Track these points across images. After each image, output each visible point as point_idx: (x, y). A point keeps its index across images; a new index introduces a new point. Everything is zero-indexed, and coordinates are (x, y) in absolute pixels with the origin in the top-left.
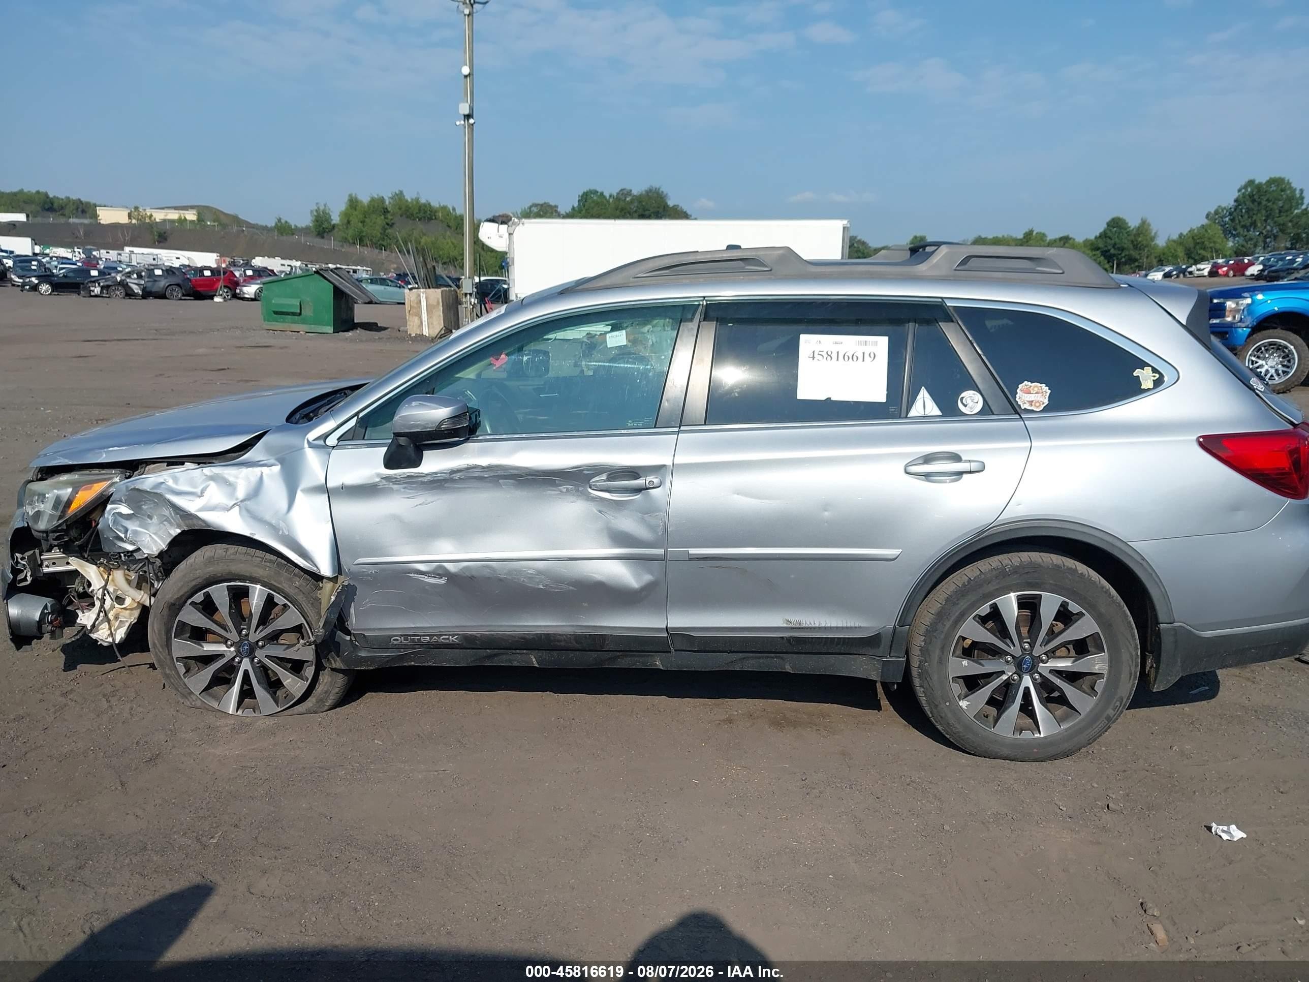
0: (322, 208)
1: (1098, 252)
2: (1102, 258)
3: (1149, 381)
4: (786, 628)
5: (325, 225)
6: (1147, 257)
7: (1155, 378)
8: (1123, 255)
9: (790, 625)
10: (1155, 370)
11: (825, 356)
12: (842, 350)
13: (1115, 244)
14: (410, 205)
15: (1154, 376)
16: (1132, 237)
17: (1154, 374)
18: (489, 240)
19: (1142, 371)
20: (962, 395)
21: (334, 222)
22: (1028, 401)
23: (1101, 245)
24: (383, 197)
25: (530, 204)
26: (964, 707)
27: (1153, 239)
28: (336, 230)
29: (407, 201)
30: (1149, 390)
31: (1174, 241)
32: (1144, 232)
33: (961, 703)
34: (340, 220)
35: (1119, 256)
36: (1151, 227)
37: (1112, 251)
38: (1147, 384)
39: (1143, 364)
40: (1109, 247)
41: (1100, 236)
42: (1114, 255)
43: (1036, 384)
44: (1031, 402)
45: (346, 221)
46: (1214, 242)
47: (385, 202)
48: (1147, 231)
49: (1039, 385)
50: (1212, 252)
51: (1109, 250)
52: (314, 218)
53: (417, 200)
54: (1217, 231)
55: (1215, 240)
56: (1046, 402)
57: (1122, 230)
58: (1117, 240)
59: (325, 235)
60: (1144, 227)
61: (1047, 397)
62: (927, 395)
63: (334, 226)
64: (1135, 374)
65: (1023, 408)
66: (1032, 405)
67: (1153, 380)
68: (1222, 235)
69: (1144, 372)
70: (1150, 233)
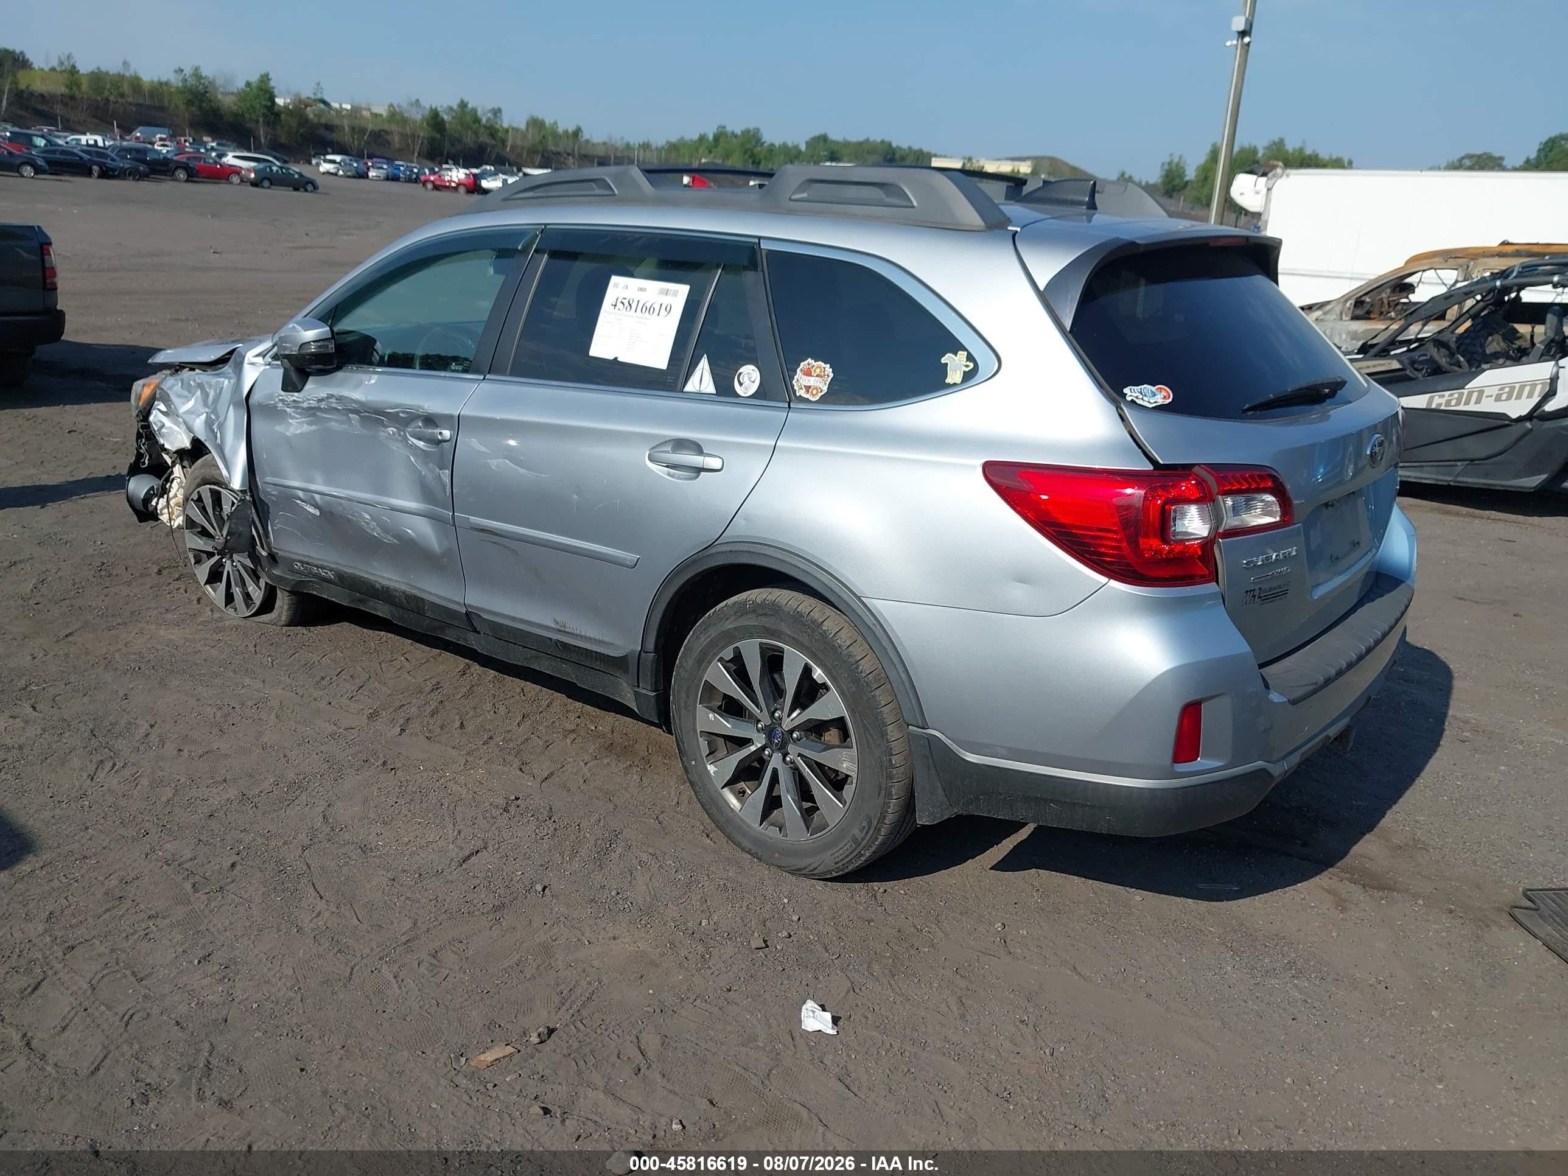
0: (1176, 160)
3: (958, 372)
4: (554, 629)
5: (1177, 182)
7: (967, 369)
9: (557, 627)
10: (970, 358)
11: (626, 304)
12: (643, 297)
14: (1291, 158)
15: (967, 366)
17: (968, 363)
18: (1242, 197)
19: (953, 356)
20: (740, 371)
21: (1187, 178)
22: (805, 387)
24: (1255, 147)
25: (1463, 155)
26: (712, 772)
28: (1189, 187)
29: (1287, 152)
30: (955, 384)
33: (709, 767)
34: (1196, 176)
38: (954, 376)
39: (955, 346)
43: (820, 363)
44: (808, 388)
45: (1202, 177)
47: (1257, 153)
49: (823, 365)
52: (1164, 173)
53: (1301, 150)
56: (825, 389)
59: (1175, 194)
61: (828, 383)
62: (707, 366)
63: (1187, 183)
64: (943, 360)
65: (798, 395)
66: (808, 392)
67: (964, 372)
69: (956, 358)
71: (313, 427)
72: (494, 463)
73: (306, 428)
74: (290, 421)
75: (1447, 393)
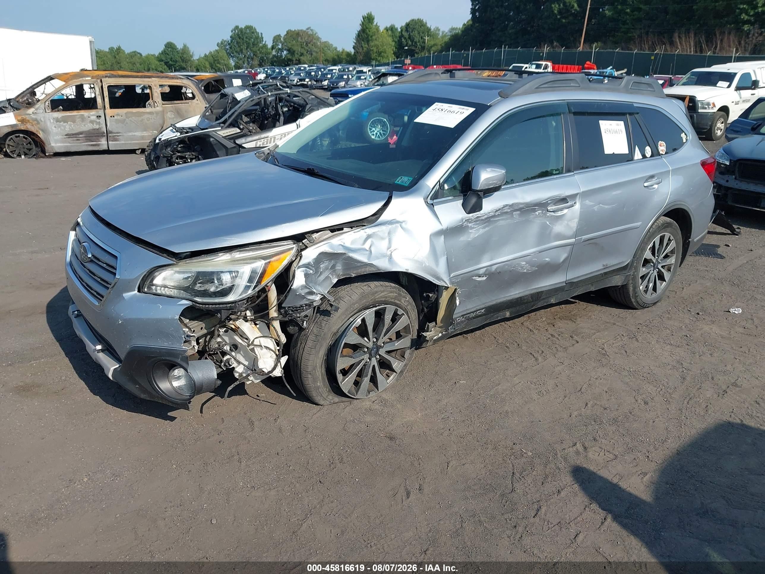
1: (163, 63)
2: (166, 66)
6: (190, 67)
8: (177, 65)
13: (171, 58)
16: (180, 55)
17: (685, 136)
20: (646, 149)
22: (661, 150)
23: (164, 59)
27: (192, 56)
30: (685, 142)
31: (202, 58)
32: (186, 52)
35: (175, 66)
36: (190, 49)
37: (170, 62)
40: (168, 60)
41: (162, 53)
42: (172, 65)
43: (662, 142)
46: (224, 60)
48: (188, 51)
50: (223, 65)
51: (169, 62)
54: (224, 54)
55: (224, 58)
56: (666, 150)
57: (174, 50)
58: (172, 55)
60: (185, 49)
61: (666, 147)
62: (637, 149)
67: (685, 138)
68: (227, 56)
70: (190, 52)
71: (487, 229)
72: (596, 208)
73: (482, 231)
74: (470, 231)
75: (262, 140)
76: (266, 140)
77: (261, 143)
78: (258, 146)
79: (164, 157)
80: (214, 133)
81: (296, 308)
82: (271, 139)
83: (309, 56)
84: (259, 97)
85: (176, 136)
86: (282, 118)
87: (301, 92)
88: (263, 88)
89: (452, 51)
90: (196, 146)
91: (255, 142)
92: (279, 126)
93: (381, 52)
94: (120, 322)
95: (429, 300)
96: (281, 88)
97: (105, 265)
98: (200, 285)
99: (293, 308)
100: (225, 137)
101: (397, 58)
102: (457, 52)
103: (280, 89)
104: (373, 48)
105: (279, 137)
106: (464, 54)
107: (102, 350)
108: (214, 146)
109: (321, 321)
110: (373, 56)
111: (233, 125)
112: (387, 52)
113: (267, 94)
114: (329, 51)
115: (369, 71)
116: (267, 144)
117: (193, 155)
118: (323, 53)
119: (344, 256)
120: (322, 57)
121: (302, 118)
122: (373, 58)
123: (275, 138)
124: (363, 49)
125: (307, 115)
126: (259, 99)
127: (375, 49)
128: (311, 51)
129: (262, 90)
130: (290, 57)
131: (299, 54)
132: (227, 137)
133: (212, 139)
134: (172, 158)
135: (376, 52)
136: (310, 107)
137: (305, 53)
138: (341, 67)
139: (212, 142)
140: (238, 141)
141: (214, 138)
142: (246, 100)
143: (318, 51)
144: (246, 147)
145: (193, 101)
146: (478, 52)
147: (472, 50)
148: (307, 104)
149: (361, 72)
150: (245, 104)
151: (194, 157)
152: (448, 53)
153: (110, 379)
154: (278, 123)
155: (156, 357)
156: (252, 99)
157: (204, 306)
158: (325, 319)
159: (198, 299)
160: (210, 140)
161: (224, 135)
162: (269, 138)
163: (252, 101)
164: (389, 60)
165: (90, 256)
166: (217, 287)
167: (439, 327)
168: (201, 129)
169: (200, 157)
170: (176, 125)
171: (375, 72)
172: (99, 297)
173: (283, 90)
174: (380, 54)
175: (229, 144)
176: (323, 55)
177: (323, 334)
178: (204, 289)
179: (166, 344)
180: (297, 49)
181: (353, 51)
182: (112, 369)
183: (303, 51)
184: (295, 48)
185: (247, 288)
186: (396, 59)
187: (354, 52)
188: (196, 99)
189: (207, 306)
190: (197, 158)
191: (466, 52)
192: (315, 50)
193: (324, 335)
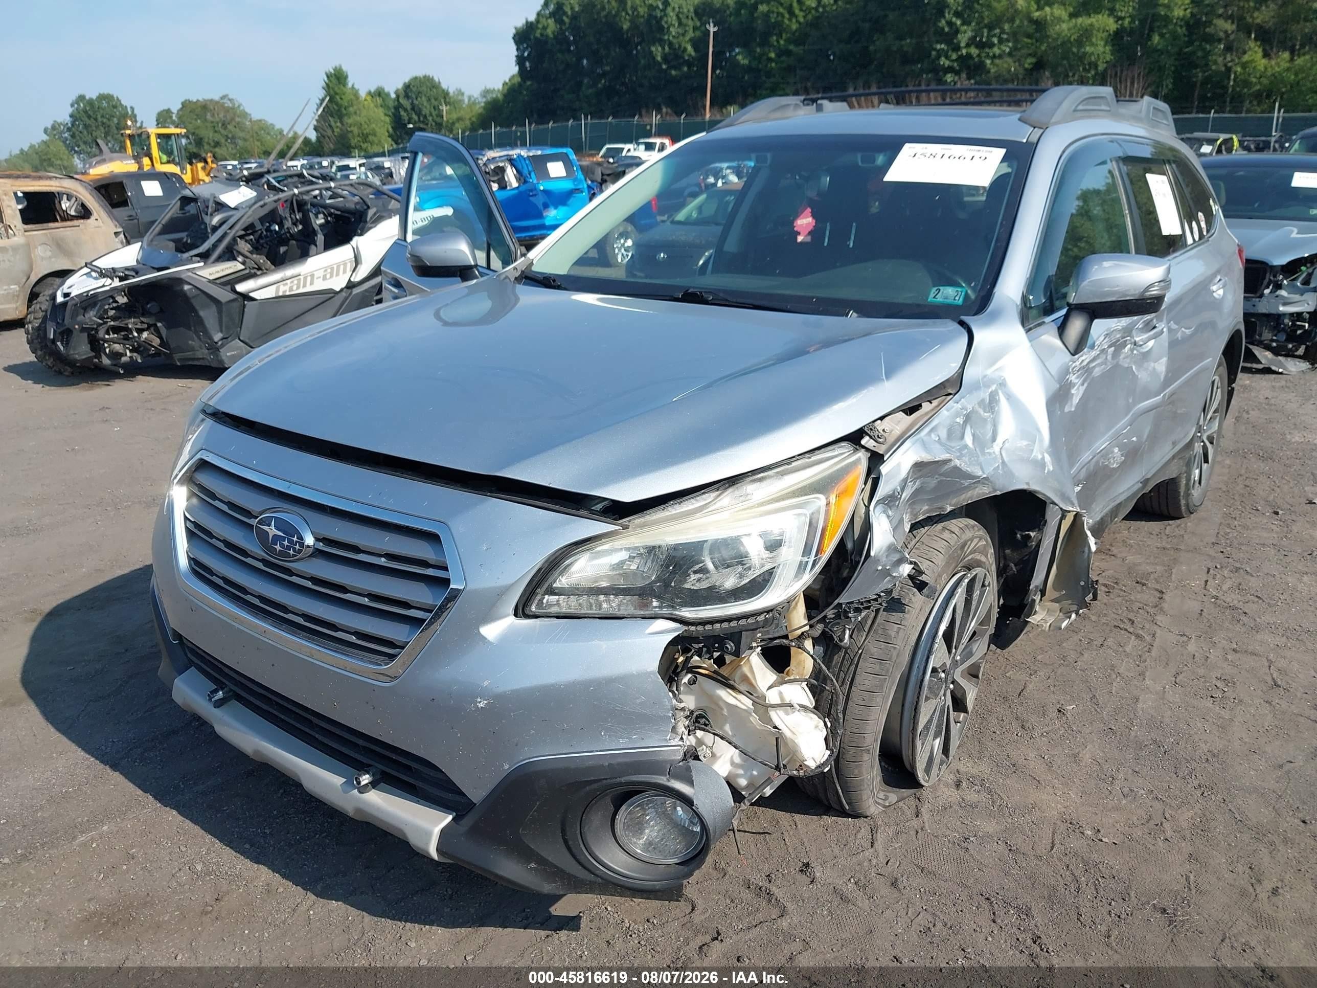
54: (59, 146)
55: (61, 156)
71: (1085, 385)
72: (1179, 335)
73: (1081, 390)
74: (1072, 392)
75: (289, 281)
76: (296, 282)
77: (287, 288)
78: (281, 294)
79: (83, 330)
80: (190, 274)
81: (869, 602)
82: (305, 278)
83: (230, 147)
84: (276, 198)
85: (104, 286)
86: (320, 238)
87: (357, 186)
88: (279, 182)
89: (495, 127)
90: (148, 304)
91: (275, 286)
92: (317, 254)
93: (367, 135)
94: (481, 705)
95: (1026, 546)
96: (314, 180)
97: (383, 559)
98: (698, 576)
99: (862, 604)
100: (213, 282)
101: (397, 143)
102: (504, 130)
103: (312, 183)
104: (352, 128)
105: (321, 273)
106: (516, 132)
107: (374, 784)
108: (193, 301)
109: (883, 624)
110: (353, 142)
111: (230, 254)
112: (378, 134)
113: (291, 193)
114: (269, 137)
115: (360, 165)
116: (298, 288)
117: (142, 322)
118: (258, 140)
119: (946, 467)
120: (257, 147)
121: (361, 235)
122: (353, 144)
123: (312, 276)
124: (333, 131)
125: (371, 228)
126: (275, 201)
127: (356, 130)
128: (233, 138)
129: (277, 185)
130: (195, 150)
131: (212, 144)
132: (218, 281)
133: (186, 287)
134: (97, 330)
135: (359, 136)
136: (375, 214)
137: (223, 141)
138: (305, 162)
139: (188, 293)
140: (241, 288)
141: (190, 284)
142: (251, 204)
143: (248, 137)
144: (258, 298)
145: (89, 221)
146: (541, 127)
147: (530, 124)
148: (368, 207)
149: (347, 168)
150: (250, 212)
151: (146, 326)
152: (488, 131)
153: (432, 860)
154: (313, 247)
155: (600, 780)
156: (262, 203)
157: (700, 628)
158: (892, 619)
159: (688, 613)
160: (182, 290)
161: (211, 278)
162: (302, 277)
163: (262, 206)
164: (384, 148)
165: (309, 540)
166: (741, 576)
167: (1052, 601)
168: (154, 268)
169: (159, 325)
170: (94, 263)
171: (373, 166)
172: (372, 646)
173: (316, 183)
174: (365, 137)
175: (224, 295)
176: (258, 144)
177: (895, 654)
178: (708, 585)
179: (623, 742)
180: (208, 135)
181: (313, 136)
182: (437, 830)
183: (217, 137)
184: (203, 133)
185: (802, 567)
186: (395, 146)
187: (317, 137)
188: (93, 218)
189: (708, 627)
190: (152, 329)
191: (520, 129)
192: (241, 134)
193: (898, 655)
